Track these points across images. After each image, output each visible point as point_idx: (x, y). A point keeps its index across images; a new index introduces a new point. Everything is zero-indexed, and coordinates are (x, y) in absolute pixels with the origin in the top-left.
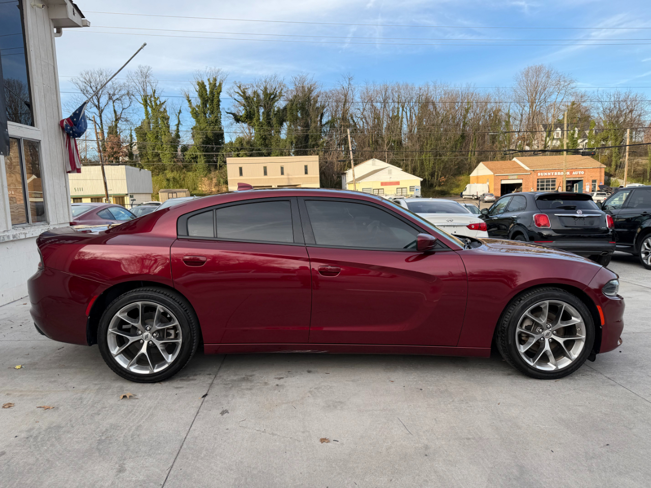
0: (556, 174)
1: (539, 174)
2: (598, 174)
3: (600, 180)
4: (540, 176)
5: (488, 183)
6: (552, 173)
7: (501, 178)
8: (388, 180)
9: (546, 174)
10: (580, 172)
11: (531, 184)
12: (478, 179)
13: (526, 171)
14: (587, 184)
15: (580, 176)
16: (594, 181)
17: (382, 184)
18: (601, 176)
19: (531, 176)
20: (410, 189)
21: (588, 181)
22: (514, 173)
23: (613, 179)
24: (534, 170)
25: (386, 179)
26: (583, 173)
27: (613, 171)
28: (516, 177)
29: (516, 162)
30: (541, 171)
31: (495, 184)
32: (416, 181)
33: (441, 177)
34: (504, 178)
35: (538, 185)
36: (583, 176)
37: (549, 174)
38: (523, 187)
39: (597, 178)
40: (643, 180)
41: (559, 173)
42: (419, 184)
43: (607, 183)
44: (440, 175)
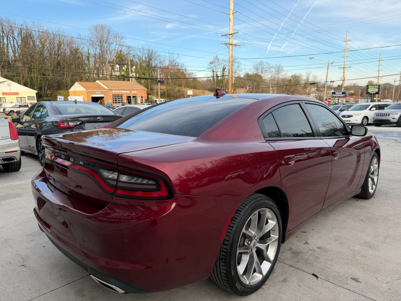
0: (122, 92)
1: (113, 92)
2: (143, 93)
3: (145, 97)
4: (114, 93)
5: (83, 96)
6: (121, 91)
7: (91, 93)
8: (8, 91)
9: (117, 92)
10: (135, 91)
11: (109, 97)
12: (76, 93)
13: (106, 89)
14: (139, 98)
15: (135, 94)
16: (142, 97)
17: (3, 94)
18: (145, 94)
19: (109, 92)
20: (28, 98)
21: (139, 97)
22: (98, 90)
23: (150, 96)
24: (110, 89)
25: (7, 90)
26: (136, 92)
27: (149, 92)
28: (100, 93)
29: (99, 84)
30: (114, 90)
31: (88, 97)
32: (33, 93)
33: (47, 90)
34: (93, 93)
35: (113, 98)
36: (136, 94)
37: (119, 92)
38: (104, 99)
39: (143, 95)
40: (164, 97)
41: (124, 92)
42: (35, 95)
43: (148, 98)
44: (46, 89)
